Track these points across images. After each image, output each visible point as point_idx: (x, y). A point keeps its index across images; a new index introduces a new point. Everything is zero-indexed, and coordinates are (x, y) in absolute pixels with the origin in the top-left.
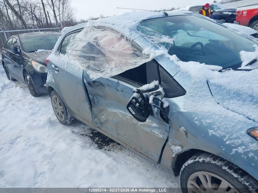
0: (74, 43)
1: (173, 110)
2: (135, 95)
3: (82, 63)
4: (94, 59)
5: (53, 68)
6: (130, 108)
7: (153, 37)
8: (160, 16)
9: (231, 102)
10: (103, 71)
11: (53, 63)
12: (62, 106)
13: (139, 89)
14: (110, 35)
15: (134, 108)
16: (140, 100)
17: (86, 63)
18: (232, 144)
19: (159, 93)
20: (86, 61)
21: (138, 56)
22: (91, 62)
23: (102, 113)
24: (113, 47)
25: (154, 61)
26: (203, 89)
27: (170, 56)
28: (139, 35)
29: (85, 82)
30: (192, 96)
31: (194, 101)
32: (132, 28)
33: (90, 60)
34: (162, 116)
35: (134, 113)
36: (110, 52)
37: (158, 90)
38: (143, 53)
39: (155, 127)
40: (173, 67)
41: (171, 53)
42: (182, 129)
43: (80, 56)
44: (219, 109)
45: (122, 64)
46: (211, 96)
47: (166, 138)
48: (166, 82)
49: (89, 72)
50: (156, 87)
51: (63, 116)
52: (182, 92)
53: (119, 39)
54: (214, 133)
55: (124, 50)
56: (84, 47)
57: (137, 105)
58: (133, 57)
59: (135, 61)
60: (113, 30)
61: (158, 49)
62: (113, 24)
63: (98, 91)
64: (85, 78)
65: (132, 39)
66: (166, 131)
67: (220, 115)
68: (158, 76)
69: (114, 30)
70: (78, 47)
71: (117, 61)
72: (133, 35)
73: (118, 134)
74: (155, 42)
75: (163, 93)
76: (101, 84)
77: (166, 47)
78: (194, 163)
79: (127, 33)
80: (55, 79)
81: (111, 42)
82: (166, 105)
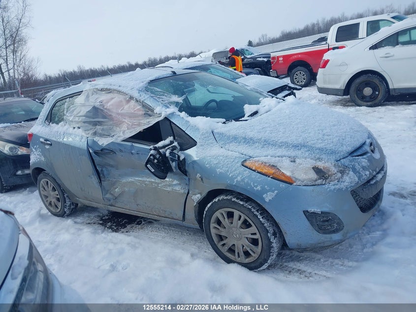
0: (75, 109)
1: (188, 161)
2: (152, 152)
3: (86, 130)
4: (100, 123)
5: (42, 142)
6: (149, 166)
7: (163, 97)
8: (168, 76)
9: (231, 145)
10: (113, 136)
11: (40, 135)
12: (57, 192)
13: (155, 146)
14: (117, 98)
15: (153, 165)
16: (158, 156)
17: (91, 129)
18: (234, 176)
19: (174, 148)
20: (91, 127)
21: (150, 116)
22: (98, 127)
23: (115, 187)
24: (122, 110)
25: (166, 119)
26: (210, 138)
27: (180, 113)
28: (148, 96)
29: (91, 151)
30: (202, 145)
31: (203, 149)
32: (140, 89)
33: (96, 125)
34: (180, 168)
35: (153, 170)
36: (119, 114)
37: (173, 145)
38: (155, 113)
39: (175, 185)
40: (184, 122)
41: (180, 111)
42: (198, 175)
43: (84, 122)
44: (222, 152)
45: (135, 125)
46: (216, 143)
47: (187, 191)
48: (180, 136)
49: (96, 139)
50: (172, 142)
51: (59, 205)
52: (193, 143)
53: (128, 102)
54: (220, 171)
55: (135, 111)
56: (88, 112)
57: (156, 161)
58: (145, 117)
59: (148, 120)
60: (120, 92)
61: (168, 107)
62: (120, 86)
63: (109, 160)
64: (91, 148)
65: (142, 100)
66: (186, 184)
67: (223, 155)
68: (171, 132)
69: (122, 92)
70: (82, 112)
71: (130, 123)
72: (142, 96)
73: (137, 205)
74: (165, 102)
75: (179, 147)
76: (112, 151)
77: (176, 106)
78: (212, 204)
79: (136, 95)
80: (45, 157)
81: (119, 105)
82: (182, 158)
